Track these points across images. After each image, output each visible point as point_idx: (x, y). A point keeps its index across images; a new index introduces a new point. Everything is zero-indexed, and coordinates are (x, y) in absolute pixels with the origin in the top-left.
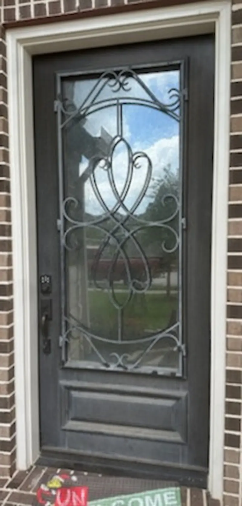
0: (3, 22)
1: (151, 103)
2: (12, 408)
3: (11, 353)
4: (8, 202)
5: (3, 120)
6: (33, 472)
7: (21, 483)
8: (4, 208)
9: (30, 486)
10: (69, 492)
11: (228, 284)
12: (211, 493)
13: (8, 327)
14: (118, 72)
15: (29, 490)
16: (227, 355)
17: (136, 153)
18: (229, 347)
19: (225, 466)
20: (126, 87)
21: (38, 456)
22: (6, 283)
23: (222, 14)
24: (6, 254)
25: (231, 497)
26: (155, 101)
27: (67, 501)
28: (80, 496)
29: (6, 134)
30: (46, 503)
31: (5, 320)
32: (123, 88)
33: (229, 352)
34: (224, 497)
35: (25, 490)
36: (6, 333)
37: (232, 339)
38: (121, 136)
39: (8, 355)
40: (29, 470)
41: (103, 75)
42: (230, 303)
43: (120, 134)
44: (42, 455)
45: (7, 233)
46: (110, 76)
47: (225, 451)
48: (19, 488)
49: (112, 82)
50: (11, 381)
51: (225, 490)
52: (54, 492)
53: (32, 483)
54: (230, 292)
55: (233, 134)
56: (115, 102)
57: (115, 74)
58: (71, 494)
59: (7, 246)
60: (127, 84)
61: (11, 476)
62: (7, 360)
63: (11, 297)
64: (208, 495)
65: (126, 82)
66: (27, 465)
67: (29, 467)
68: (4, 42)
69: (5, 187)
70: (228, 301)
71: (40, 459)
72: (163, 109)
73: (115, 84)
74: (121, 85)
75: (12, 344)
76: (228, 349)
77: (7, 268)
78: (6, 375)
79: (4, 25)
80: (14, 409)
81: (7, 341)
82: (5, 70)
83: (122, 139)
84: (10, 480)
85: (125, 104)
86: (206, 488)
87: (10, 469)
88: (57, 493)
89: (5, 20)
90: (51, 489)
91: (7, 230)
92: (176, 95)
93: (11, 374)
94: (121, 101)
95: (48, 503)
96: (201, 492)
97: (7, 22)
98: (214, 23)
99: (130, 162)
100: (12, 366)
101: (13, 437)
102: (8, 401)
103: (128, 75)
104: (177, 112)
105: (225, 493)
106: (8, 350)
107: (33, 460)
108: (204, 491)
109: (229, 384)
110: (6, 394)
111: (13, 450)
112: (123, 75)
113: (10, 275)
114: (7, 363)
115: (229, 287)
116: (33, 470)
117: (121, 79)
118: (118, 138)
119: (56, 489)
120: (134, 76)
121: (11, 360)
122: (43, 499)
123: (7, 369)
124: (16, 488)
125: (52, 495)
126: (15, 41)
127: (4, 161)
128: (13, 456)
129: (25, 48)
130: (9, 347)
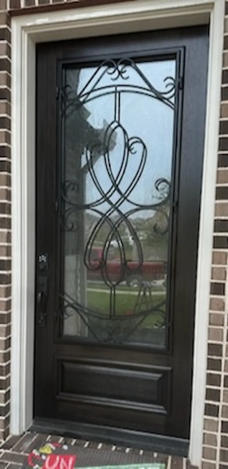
0: (8, 9)
1: (148, 90)
2: (8, 376)
3: (8, 324)
4: (8, 181)
5: (7, 103)
6: (25, 437)
7: (14, 445)
8: (5, 187)
9: (21, 448)
10: (58, 458)
11: (213, 263)
12: (191, 461)
13: (6, 299)
14: (117, 61)
15: (21, 451)
16: (209, 329)
17: (132, 138)
18: (212, 322)
19: (204, 434)
20: (124, 75)
21: (31, 424)
22: (5, 258)
23: (216, 5)
24: (5, 230)
25: (209, 463)
26: (152, 89)
27: (55, 465)
28: (67, 463)
29: (8, 117)
30: (35, 465)
31: (3, 292)
32: (122, 76)
33: (211, 327)
34: (203, 463)
35: (17, 451)
36: (4, 306)
37: (214, 314)
38: (118, 122)
39: (5, 326)
40: (22, 436)
41: (103, 63)
42: (214, 281)
43: (117, 119)
44: (34, 423)
45: (7, 211)
46: (110, 65)
47: (205, 420)
48: (11, 449)
49: (111, 70)
50: (8, 350)
51: (203, 457)
52: (44, 457)
53: (24, 446)
54: (214, 270)
55: (222, 119)
56: (113, 89)
57: (114, 62)
58: (60, 460)
59: (7, 223)
60: (125, 71)
61: (5, 440)
62: (4, 330)
63: (9, 272)
64: (188, 463)
65: (123, 70)
66: (20, 431)
67: (22, 433)
68: (9, 28)
69: (7, 167)
70: (212, 278)
71: (32, 426)
72: (159, 97)
73: (114, 72)
74: (120, 73)
75: (9, 316)
76: (210, 324)
77: (6, 244)
78: (3, 345)
79: (9, 12)
80: (10, 377)
81: (5, 312)
82: (10, 55)
83: (119, 125)
84: (3, 442)
85: (123, 91)
86: (186, 456)
87: (4, 433)
88: (47, 458)
89: (10, 7)
90: (41, 454)
91: (7, 208)
92: (172, 84)
93: (8, 343)
94: (119, 89)
95: (37, 466)
96: (182, 460)
97: (12, 9)
98: (209, 14)
99: (125, 147)
100: (8, 337)
101: (7, 403)
102: (4, 369)
103: (127, 63)
104: (173, 100)
105: (203, 460)
106: (6, 321)
107: (26, 427)
108: (185, 460)
109: (210, 357)
110: (3, 362)
111: (7, 416)
112: (121, 64)
113: (8, 251)
114: (4, 333)
115: (214, 266)
116: (25, 435)
117: (120, 68)
118: (116, 124)
119: (46, 455)
120: (133, 65)
121: (8, 331)
122: (33, 462)
123: (4, 338)
124: (9, 449)
125: (42, 459)
126: (19, 28)
127: (6, 142)
128: (7, 421)
129: (29, 35)
130: (7, 319)
